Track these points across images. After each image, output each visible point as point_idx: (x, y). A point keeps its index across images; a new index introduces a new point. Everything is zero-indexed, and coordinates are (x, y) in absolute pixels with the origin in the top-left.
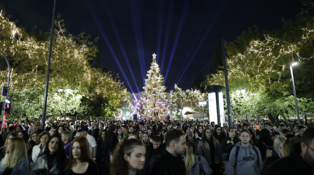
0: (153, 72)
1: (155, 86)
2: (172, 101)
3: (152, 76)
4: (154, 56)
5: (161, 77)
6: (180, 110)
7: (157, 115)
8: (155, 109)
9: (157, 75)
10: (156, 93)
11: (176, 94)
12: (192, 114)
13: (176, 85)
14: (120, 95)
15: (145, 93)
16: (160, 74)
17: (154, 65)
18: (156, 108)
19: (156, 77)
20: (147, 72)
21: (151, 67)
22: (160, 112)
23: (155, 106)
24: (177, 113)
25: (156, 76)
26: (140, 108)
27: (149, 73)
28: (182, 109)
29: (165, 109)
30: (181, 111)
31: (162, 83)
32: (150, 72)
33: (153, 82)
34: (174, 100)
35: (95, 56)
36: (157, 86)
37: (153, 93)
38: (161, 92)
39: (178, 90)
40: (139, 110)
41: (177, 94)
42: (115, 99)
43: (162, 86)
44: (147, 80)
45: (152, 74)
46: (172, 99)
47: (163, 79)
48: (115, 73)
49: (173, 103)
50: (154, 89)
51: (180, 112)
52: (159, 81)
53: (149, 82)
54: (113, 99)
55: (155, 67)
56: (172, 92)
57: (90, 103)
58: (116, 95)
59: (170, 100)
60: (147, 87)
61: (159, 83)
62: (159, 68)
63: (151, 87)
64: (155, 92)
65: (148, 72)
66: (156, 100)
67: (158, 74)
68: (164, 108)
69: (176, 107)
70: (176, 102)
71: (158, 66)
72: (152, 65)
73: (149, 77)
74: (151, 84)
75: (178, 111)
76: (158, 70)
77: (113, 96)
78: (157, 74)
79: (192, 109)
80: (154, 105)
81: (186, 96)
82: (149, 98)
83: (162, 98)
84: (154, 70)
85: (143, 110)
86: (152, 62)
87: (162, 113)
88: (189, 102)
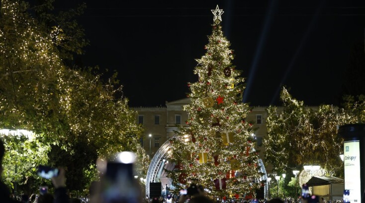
0: (213, 63)
1: (219, 103)
2: (271, 142)
3: (209, 74)
4: (218, 14)
5: (236, 78)
6: (295, 172)
7: (224, 187)
8: (219, 172)
9: (225, 72)
10: (220, 126)
11: (284, 118)
12: (327, 186)
13: (285, 91)
14: (122, 133)
15: (190, 125)
16: (234, 69)
17: (217, 42)
18: (222, 168)
19: (222, 79)
20: (197, 63)
21: (207, 47)
22: (232, 179)
23: (217, 163)
24: (288, 179)
25: (223, 73)
26: (176, 167)
27: (200, 66)
28: (300, 168)
29: (246, 169)
30: (298, 176)
31: (239, 95)
32: (205, 60)
33: (214, 93)
34: (279, 138)
35: (80, 52)
36: (226, 105)
37: (214, 125)
38: (236, 122)
39: (294, 106)
40: (173, 174)
41: (289, 120)
42: (111, 142)
43: (240, 103)
44: (196, 84)
45: (211, 68)
46: (272, 134)
47: (241, 83)
48: (107, 70)
49: (276, 148)
50: (215, 112)
51: (294, 176)
52: (231, 88)
53: (202, 90)
54: (105, 143)
55: (218, 48)
56: (272, 111)
57: (60, 157)
58: (114, 134)
59: (267, 139)
60: (196, 107)
61: (231, 94)
62: (230, 51)
63: (207, 107)
64: (218, 120)
65: (200, 61)
66: (220, 143)
67: (228, 68)
68: (244, 167)
69: (282, 159)
70: (285, 144)
71: (227, 43)
72: (210, 40)
73: (202, 78)
74: (206, 95)
75: (290, 176)
76: (227, 55)
77: (105, 135)
78: (226, 69)
79: (329, 169)
80: (216, 158)
81: (312, 130)
82: (202, 139)
83: (237, 138)
84: (217, 58)
85: (184, 174)
86: (211, 34)
87: (237, 183)
88: (319, 149)
